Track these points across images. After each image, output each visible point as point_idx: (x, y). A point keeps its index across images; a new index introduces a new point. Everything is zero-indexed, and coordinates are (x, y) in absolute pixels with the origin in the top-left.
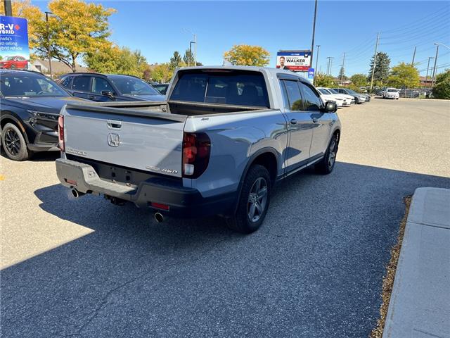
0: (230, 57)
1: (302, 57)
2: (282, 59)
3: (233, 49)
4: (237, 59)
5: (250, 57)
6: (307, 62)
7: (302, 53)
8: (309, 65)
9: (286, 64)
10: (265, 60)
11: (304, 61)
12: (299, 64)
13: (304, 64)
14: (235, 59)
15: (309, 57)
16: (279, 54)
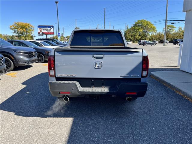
0: (13, 28)
1: (49, 29)
2: (40, 29)
3: (15, 24)
4: (17, 29)
5: (24, 28)
6: (52, 30)
7: (49, 27)
8: (53, 32)
9: (43, 31)
10: (32, 29)
11: (51, 30)
12: (49, 31)
13: (51, 31)
14: (16, 28)
15: (53, 28)
16: (39, 27)
